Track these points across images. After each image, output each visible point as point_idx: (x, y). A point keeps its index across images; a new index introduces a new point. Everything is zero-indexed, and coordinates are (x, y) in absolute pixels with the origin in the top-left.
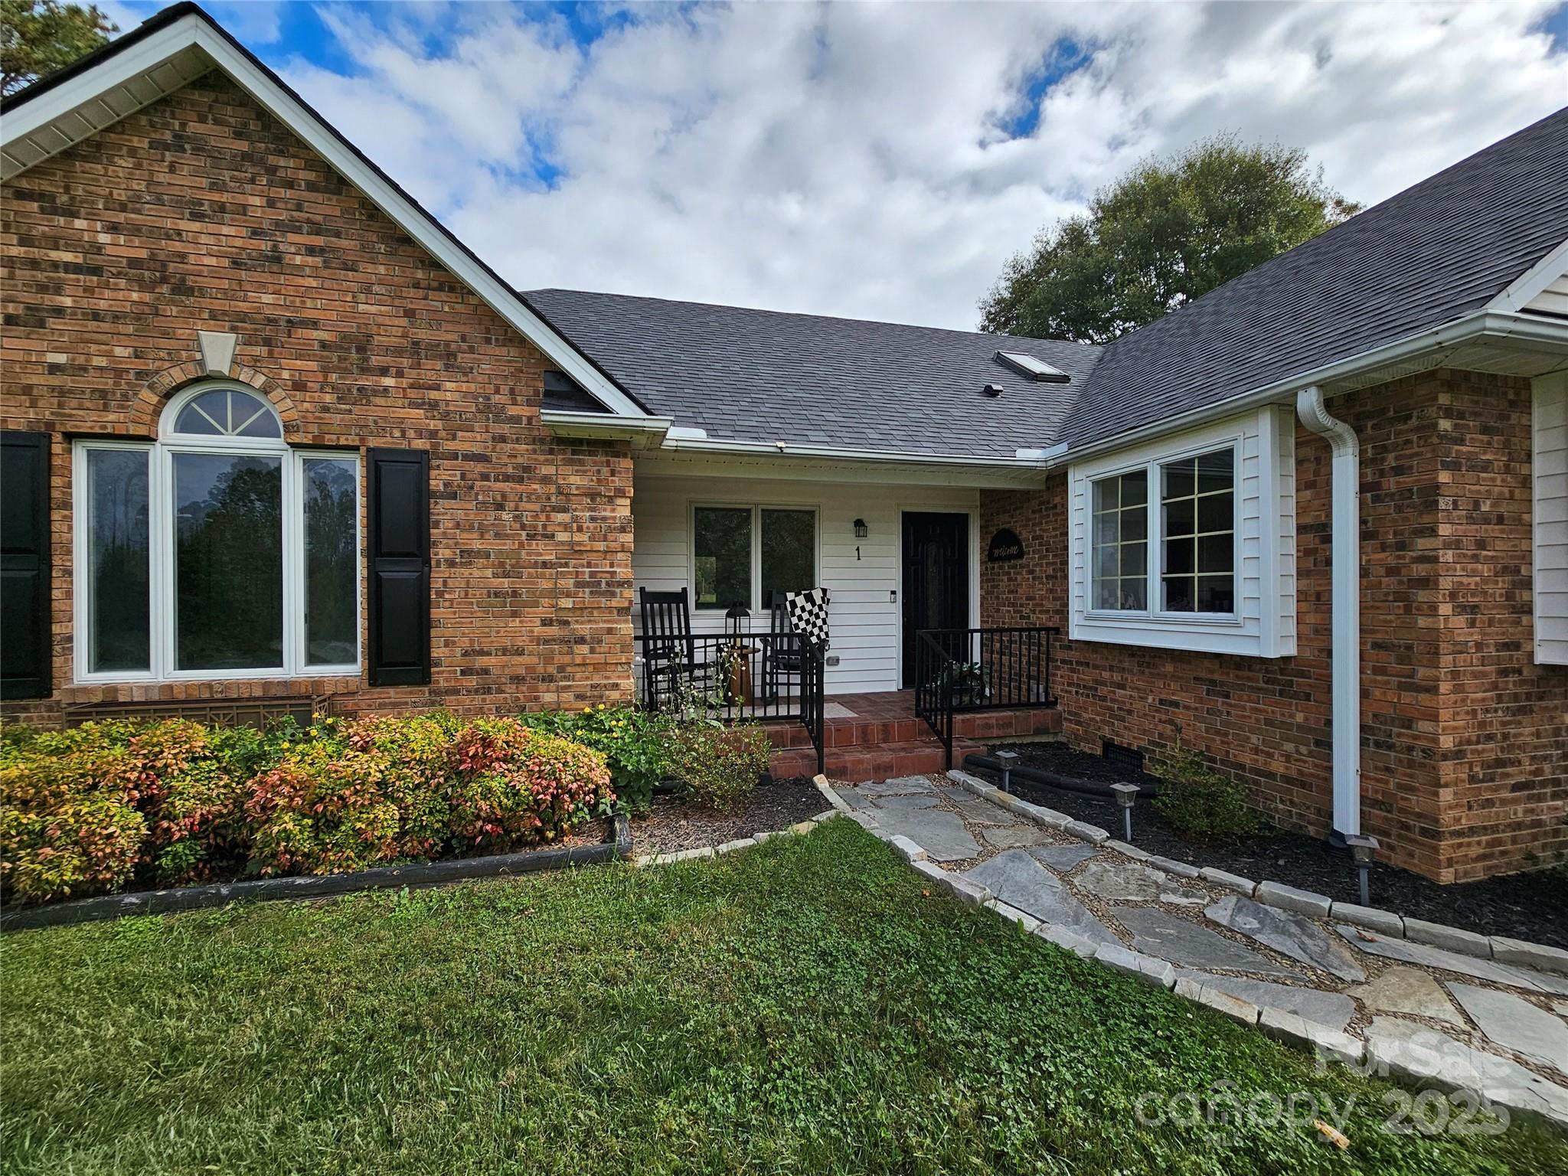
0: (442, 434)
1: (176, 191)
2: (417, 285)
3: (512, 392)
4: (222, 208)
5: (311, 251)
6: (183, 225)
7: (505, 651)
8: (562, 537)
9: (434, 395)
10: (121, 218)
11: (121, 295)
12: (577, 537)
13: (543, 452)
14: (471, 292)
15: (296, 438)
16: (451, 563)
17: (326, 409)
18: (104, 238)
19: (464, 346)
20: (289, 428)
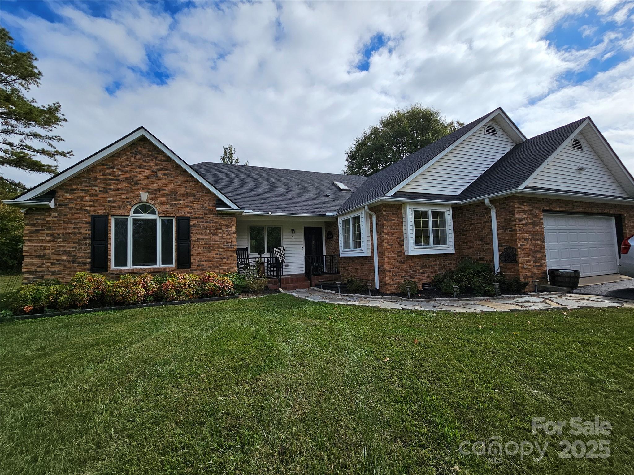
0: (193, 213)
1: (135, 163)
2: (187, 181)
3: (209, 203)
4: (145, 166)
5: (164, 174)
6: (137, 170)
7: (207, 261)
8: (220, 235)
9: (191, 205)
10: (124, 169)
11: (124, 185)
12: (224, 235)
13: (216, 216)
14: (199, 182)
15: (161, 215)
16: (195, 241)
17: (167, 208)
18: (120, 173)
19: (198, 194)
20: (159, 213)
